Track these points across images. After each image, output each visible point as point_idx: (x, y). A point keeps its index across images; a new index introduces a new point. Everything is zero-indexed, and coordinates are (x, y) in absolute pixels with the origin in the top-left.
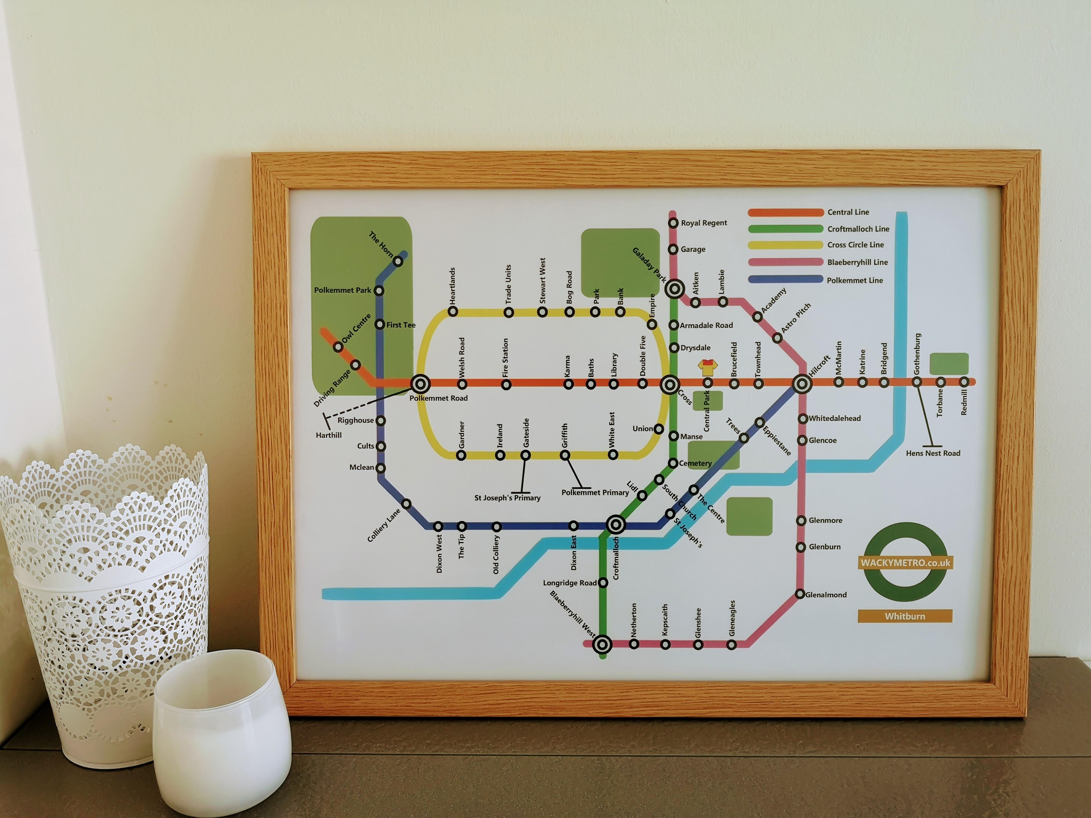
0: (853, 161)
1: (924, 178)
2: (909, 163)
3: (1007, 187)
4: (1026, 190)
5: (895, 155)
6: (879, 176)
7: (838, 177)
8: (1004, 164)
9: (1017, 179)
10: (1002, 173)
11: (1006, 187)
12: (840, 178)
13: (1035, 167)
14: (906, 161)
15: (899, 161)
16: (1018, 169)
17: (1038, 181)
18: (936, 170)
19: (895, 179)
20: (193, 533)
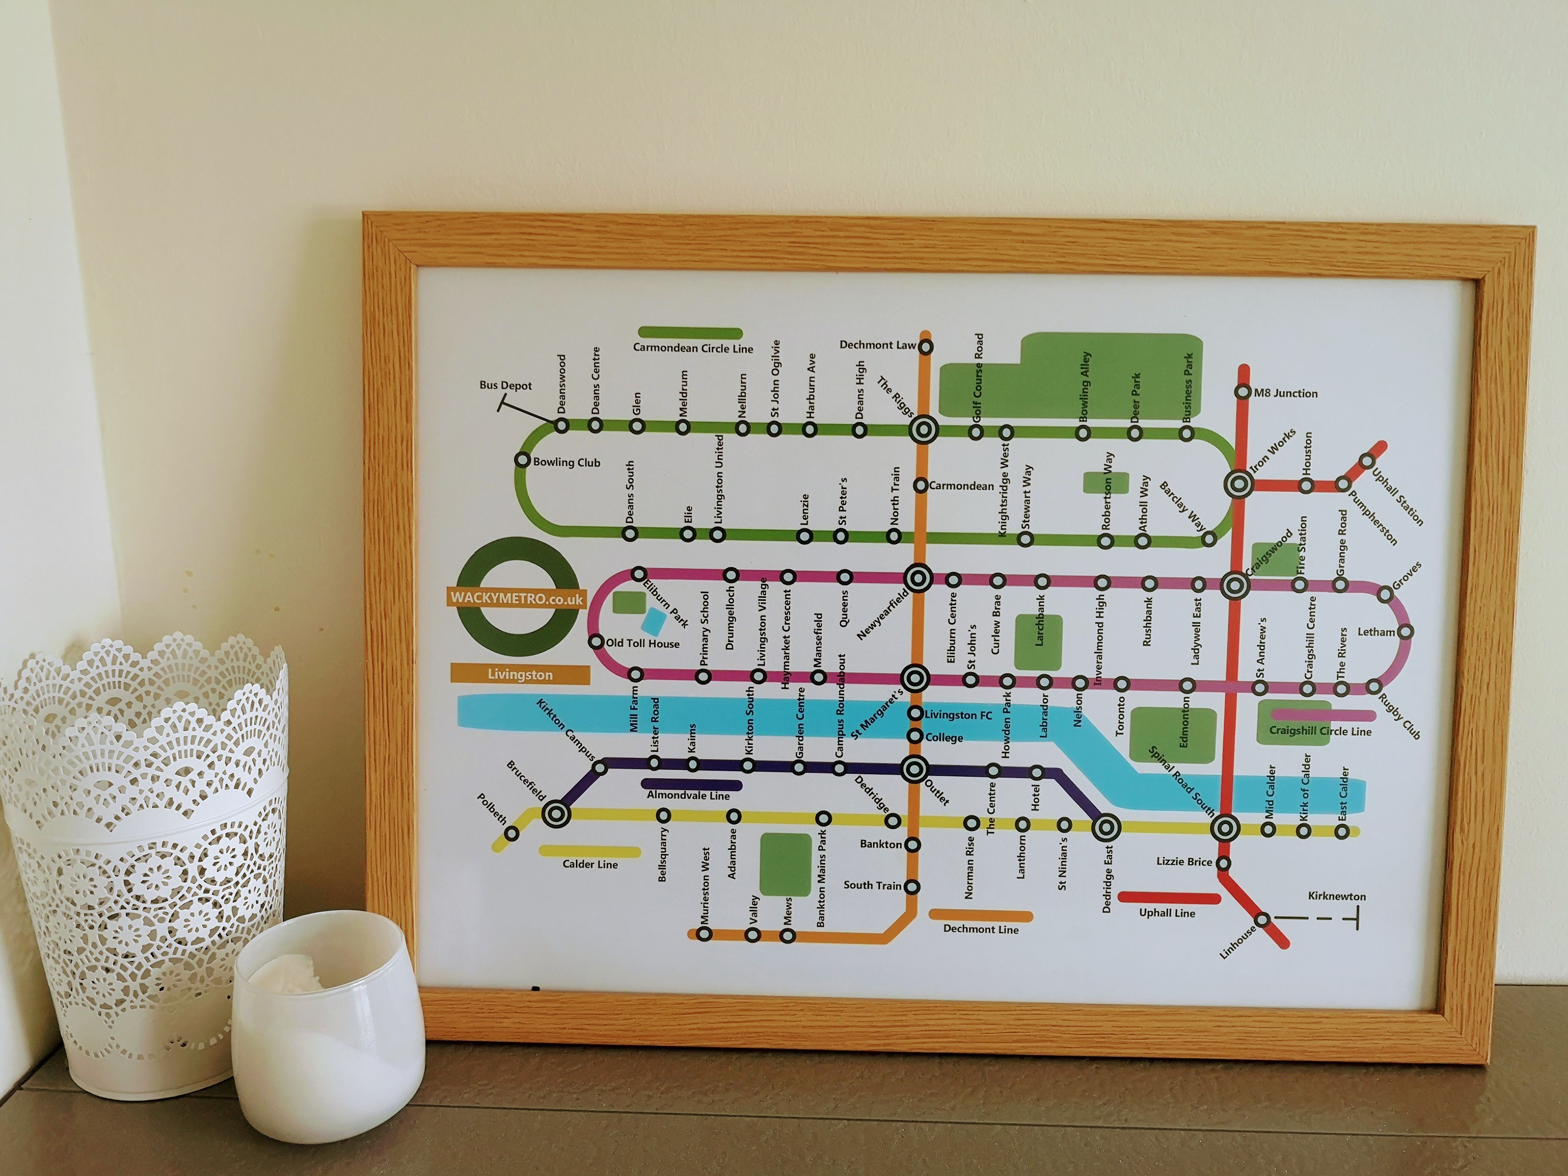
20: (264, 763)
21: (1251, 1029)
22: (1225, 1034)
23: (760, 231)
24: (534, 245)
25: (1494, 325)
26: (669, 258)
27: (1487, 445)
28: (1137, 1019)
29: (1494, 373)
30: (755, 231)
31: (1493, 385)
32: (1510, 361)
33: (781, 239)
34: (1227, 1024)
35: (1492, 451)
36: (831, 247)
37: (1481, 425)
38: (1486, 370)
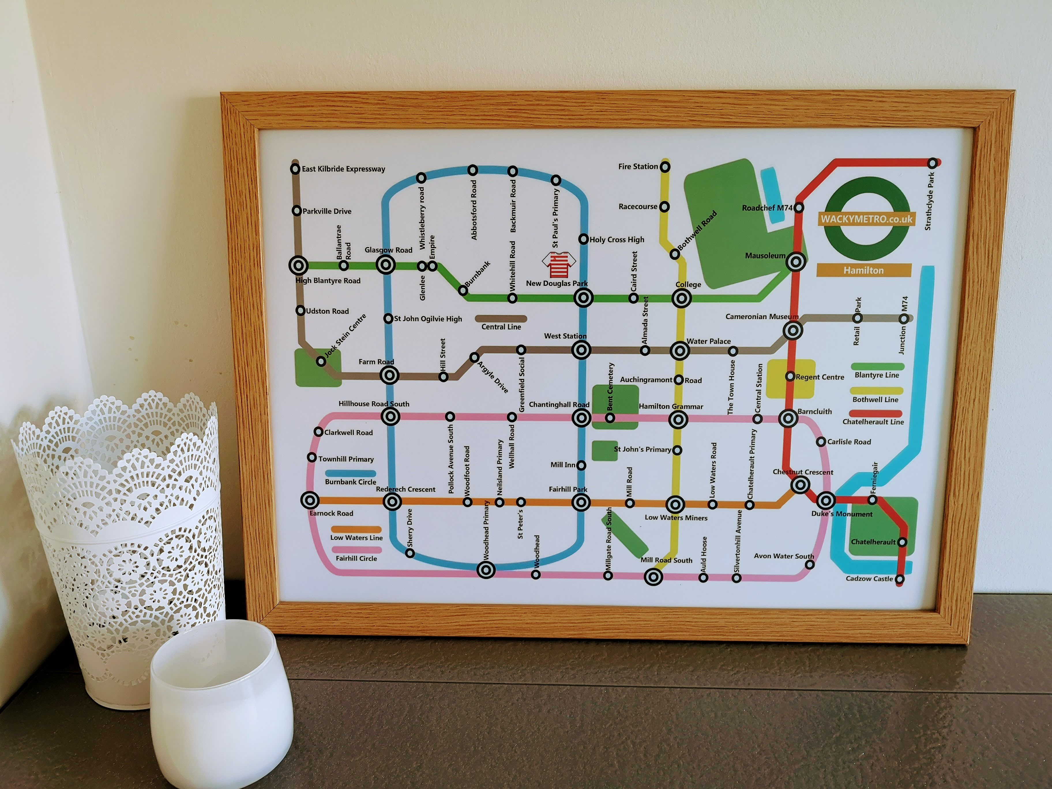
0: (823, 102)
1: (894, 119)
2: (881, 105)
3: (979, 129)
4: (998, 132)
5: (866, 96)
6: (849, 117)
7: (807, 119)
8: (977, 105)
9: (990, 120)
10: (974, 114)
11: (977, 129)
12: (810, 119)
13: (1009, 108)
14: (877, 101)
15: (870, 102)
16: (992, 110)
17: (1011, 123)
18: (908, 111)
19: (865, 121)
20: (200, 487)
21: (814, 623)
22: (798, 626)
23: (488, 102)
24: (337, 114)
25: (985, 159)
26: (428, 122)
27: (978, 241)
28: (741, 617)
29: (984, 191)
30: (484, 102)
31: (983, 199)
32: (995, 183)
33: (502, 107)
34: (799, 620)
35: (981, 245)
36: (536, 112)
37: (975, 226)
38: (979, 189)
